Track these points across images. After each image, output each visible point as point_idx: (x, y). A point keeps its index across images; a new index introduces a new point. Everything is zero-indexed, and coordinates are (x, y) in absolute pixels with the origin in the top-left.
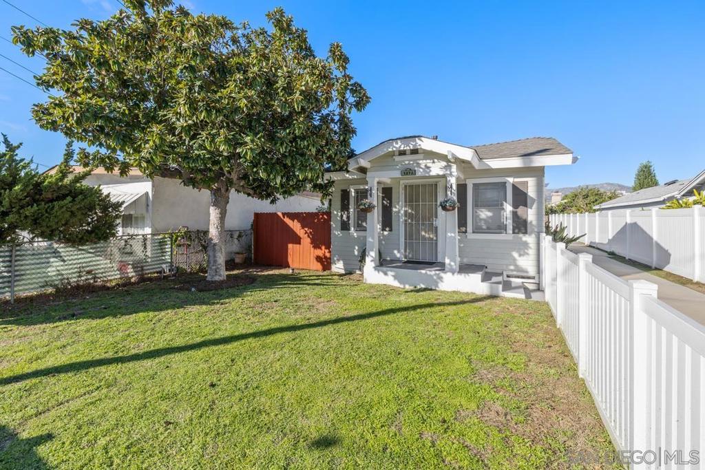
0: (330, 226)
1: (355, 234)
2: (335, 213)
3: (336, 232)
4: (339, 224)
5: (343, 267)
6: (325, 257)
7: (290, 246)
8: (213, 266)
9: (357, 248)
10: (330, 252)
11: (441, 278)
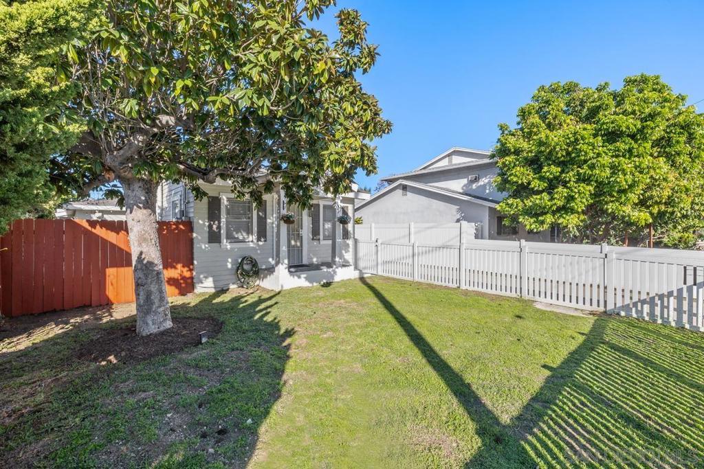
1: (229, 247)
2: (201, 222)
3: (201, 245)
4: (207, 235)
5: (212, 285)
7: (111, 271)
9: (230, 260)
10: (191, 270)
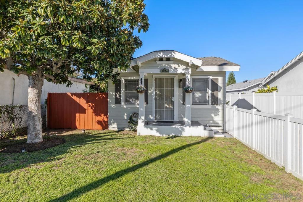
0: (107, 102)
1: (125, 106)
2: (111, 93)
3: (112, 105)
4: (114, 100)
5: (116, 127)
6: (104, 121)
7: (77, 115)
8: (33, 132)
9: (126, 114)
10: (107, 118)
11: (183, 130)
